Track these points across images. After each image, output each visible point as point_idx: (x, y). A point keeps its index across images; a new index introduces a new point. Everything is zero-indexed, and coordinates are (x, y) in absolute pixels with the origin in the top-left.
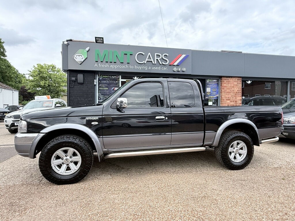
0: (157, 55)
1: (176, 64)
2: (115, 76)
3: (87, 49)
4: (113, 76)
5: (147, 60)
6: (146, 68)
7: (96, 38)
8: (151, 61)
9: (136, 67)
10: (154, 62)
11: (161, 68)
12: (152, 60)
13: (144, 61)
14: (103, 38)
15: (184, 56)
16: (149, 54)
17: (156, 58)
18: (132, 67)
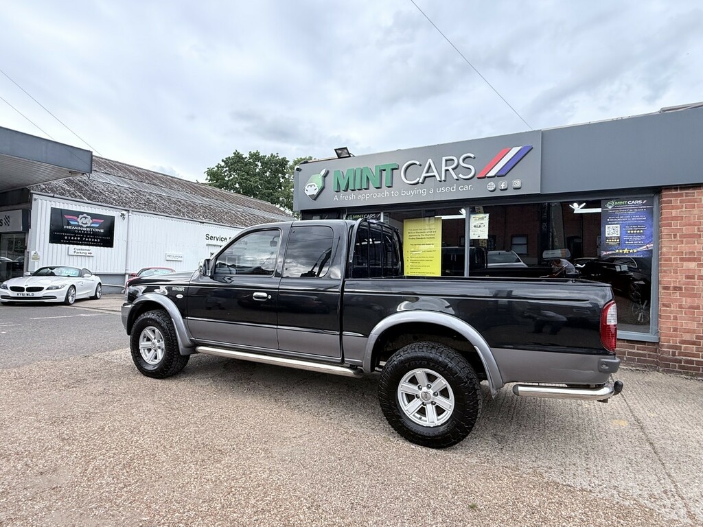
0: (447, 160)
1: (492, 173)
2: (373, 214)
3: (323, 173)
4: (370, 214)
5: (424, 174)
6: (424, 191)
7: (336, 150)
8: (434, 176)
9: (403, 193)
10: (440, 177)
11: (457, 188)
12: (435, 173)
13: (418, 179)
14: (346, 148)
15: (515, 150)
16: (430, 161)
17: (444, 168)
18: (396, 194)
